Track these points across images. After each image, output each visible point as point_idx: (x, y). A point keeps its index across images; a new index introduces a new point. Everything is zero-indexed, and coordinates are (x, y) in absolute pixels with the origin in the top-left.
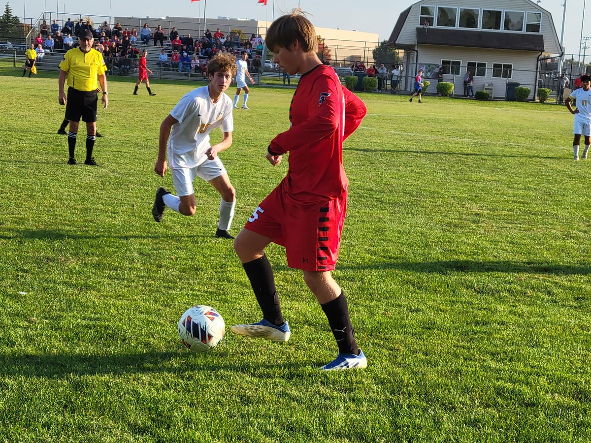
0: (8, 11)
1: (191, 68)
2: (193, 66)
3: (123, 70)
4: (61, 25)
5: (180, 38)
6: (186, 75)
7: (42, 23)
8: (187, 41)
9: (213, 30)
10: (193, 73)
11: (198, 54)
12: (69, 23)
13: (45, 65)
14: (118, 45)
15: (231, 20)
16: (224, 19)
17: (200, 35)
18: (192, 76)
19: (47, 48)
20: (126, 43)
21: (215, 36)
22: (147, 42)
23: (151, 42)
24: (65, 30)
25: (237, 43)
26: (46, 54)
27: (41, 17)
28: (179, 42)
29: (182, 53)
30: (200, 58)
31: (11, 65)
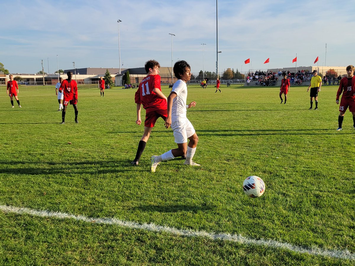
0: (237, 71)
1: (294, 82)
2: (295, 81)
3: (273, 84)
4: (254, 73)
5: (290, 73)
6: (293, 84)
7: (249, 73)
8: (293, 74)
9: (301, 70)
10: (295, 83)
11: (296, 78)
12: (257, 72)
13: (250, 85)
14: (271, 77)
15: (303, 67)
16: (301, 67)
17: (297, 72)
18: (294, 84)
19: (250, 80)
20: (274, 76)
21: (301, 72)
22: (280, 76)
23: (282, 75)
24: (256, 74)
25: (309, 73)
26: (250, 81)
27: (248, 71)
28: (290, 74)
29: (291, 78)
30: (297, 79)
31: (240, 85)
